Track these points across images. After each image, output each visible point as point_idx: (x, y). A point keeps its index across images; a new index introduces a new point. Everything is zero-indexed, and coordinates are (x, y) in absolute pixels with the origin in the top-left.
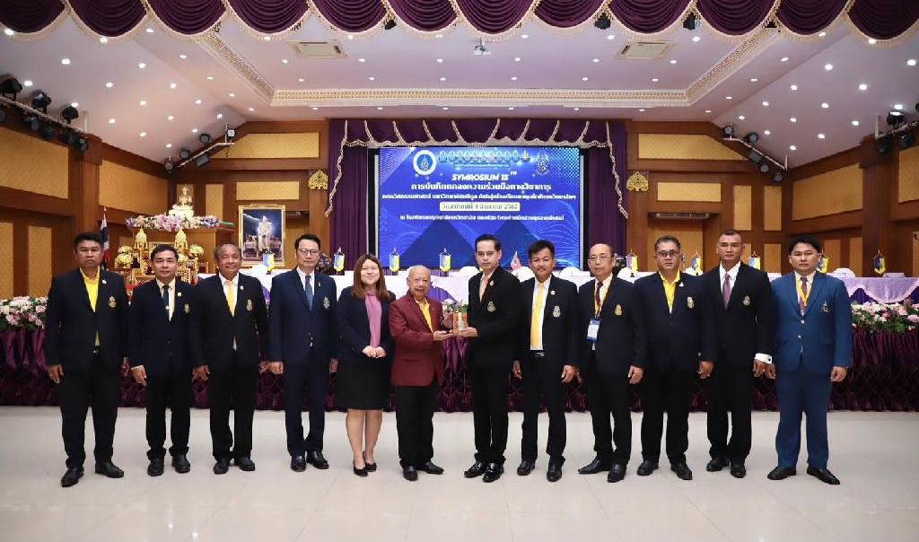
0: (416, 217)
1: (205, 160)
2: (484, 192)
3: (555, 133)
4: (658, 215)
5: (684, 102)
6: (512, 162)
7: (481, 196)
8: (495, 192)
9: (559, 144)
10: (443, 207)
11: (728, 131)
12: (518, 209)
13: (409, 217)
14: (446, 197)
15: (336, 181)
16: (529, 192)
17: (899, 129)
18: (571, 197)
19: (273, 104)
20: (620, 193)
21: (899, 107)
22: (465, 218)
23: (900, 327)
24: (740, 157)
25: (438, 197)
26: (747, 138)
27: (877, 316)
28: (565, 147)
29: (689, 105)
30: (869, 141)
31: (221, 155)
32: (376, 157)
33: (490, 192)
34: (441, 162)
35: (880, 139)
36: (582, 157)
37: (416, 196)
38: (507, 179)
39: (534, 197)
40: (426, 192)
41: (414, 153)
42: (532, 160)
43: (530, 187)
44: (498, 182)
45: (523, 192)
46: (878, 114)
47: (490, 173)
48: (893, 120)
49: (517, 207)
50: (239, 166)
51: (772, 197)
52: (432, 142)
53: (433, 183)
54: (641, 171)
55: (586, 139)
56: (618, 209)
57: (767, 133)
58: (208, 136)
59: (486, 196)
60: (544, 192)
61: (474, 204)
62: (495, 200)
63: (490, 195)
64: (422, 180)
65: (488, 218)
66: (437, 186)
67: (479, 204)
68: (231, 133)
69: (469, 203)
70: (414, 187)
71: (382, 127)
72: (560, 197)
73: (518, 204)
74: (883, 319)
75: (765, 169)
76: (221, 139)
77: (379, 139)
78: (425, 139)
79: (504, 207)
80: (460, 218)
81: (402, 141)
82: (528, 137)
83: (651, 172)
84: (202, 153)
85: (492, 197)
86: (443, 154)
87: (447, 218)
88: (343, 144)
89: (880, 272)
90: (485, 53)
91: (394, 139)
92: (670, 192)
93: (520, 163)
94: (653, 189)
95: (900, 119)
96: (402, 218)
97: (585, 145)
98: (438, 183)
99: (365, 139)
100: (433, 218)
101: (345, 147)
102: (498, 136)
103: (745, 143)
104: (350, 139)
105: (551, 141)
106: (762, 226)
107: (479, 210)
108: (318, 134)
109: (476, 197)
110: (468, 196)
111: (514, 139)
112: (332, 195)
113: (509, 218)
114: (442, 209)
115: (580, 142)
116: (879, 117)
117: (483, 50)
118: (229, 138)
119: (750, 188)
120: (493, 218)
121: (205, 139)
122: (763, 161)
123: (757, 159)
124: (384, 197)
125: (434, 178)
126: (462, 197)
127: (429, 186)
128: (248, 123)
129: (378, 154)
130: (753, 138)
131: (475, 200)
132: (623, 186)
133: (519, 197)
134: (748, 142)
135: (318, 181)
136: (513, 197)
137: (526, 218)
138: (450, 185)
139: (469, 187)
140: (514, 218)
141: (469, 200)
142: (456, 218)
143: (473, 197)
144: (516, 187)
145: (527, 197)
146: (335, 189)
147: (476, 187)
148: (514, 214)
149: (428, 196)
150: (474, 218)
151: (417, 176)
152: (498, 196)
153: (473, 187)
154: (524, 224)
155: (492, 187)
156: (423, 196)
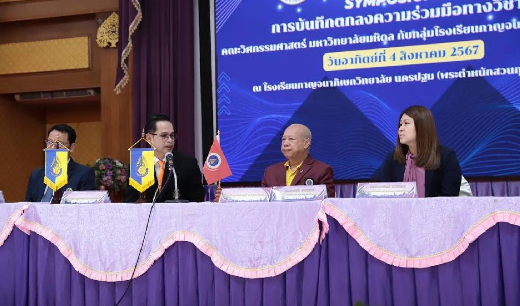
0: (282, 86)
2: (408, 26)
7: (402, 35)
8: (430, 23)
10: (330, 62)
12: (480, 55)
13: (268, 87)
14: (334, 42)
15: (132, 27)
22: (371, 81)
25: (318, 43)
33: (420, 25)
37: (279, 47)
40: (296, 36)
45: (490, 18)
49: (477, 50)
53: (310, 17)
59: (413, 34)
61: (390, 51)
62: (430, 41)
63: (420, 30)
65: (418, 77)
66: (321, 23)
67: (397, 50)
69: (379, 51)
70: (275, 29)
73: (480, 43)
79: (449, 52)
80: (363, 81)
85: (425, 34)
87: (337, 83)
96: (257, 89)
98: (320, 19)
100: (313, 85)
107: (398, 63)
109: (392, 37)
110: (376, 37)
112: (125, 53)
113: (462, 74)
114: (328, 67)
120: (427, 77)
124: (224, 52)
125: (309, 10)
126: (365, 39)
127: (303, 25)
131: (391, 44)
133: (482, 29)
135: (106, 34)
136: (469, 30)
137: (498, 72)
138: (342, 19)
139: (378, 18)
140: (471, 74)
141: (378, 45)
142: (352, 82)
143: (385, 38)
144: (475, 9)
145: (500, 27)
146: (130, 44)
147: (391, 19)
148: (471, 65)
149: (302, 45)
150: (389, 80)
151: (280, 7)
152: (438, 31)
153: (386, 17)
154: (494, 84)
155: (423, 14)
156: (293, 46)
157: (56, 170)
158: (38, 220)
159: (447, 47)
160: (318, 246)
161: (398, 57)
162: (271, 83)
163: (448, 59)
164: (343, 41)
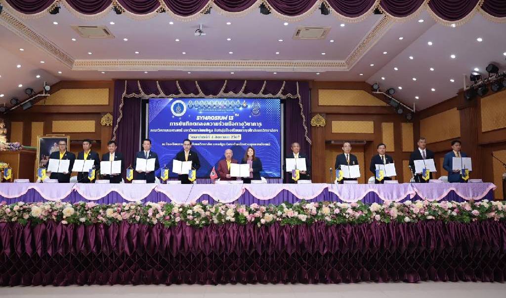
0: (173, 144)
1: (29, 105)
2: (218, 127)
3: (263, 88)
4: (333, 142)
5: (345, 68)
6: (236, 108)
7: (216, 130)
8: (225, 127)
9: (266, 96)
10: (191, 137)
11: (375, 87)
12: (240, 139)
14: (192, 130)
15: (119, 120)
16: (247, 128)
17: (478, 84)
18: (274, 131)
19: (73, 69)
20: (306, 128)
21: (477, 69)
22: (205, 145)
23: (467, 219)
24: (384, 104)
25: (187, 130)
26: (388, 92)
27: (450, 211)
28: (271, 98)
29: (348, 70)
30: (461, 92)
31: (41, 103)
32: (147, 104)
33: (221, 127)
34: (189, 108)
35: (468, 91)
36: (282, 105)
38: (232, 119)
39: (250, 130)
40: (179, 127)
41: (172, 102)
42: (249, 107)
43: (248, 124)
44: (228, 121)
45: (243, 127)
46: (464, 74)
47: (221, 115)
48: (474, 78)
49: (239, 137)
50: (55, 110)
51: (407, 130)
52: (182, 94)
53: (184, 121)
54: (321, 114)
55: (284, 93)
56: (305, 138)
57: (400, 88)
58: (32, 90)
59: (219, 130)
60: (257, 127)
61: (211, 135)
62: (225, 133)
63: (221, 129)
64: (177, 119)
65: (220, 144)
66: (187, 123)
67: (214, 135)
68: (48, 88)
69: (208, 135)
70: (171, 124)
71: (149, 84)
72: (267, 131)
73: (240, 135)
74: (454, 214)
75: (400, 111)
76: (41, 92)
77: (147, 93)
78: (178, 93)
79: (229, 137)
80: (202, 144)
81: (162, 94)
82: (245, 92)
83: (327, 114)
84: (27, 101)
85: (223, 131)
86: (191, 102)
88: (123, 96)
89: (466, 179)
90: (202, 34)
91: (157, 93)
92: (340, 127)
93: (241, 109)
94: (328, 126)
95: (478, 77)
96: (163, 144)
97: (284, 97)
98: (187, 122)
99: (138, 92)
101: (124, 97)
102: (226, 91)
103: (387, 95)
104: (128, 93)
105: (261, 94)
106: (402, 149)
107: (214, 139)
108: (108, 90)
109: (212, 131)
110: (207, 130)
111: (236, 93)
112: (115, 129)
113: (234, 144)
115: (279, 94)
116: (466, 76)
117: (200, 32)
118: (46, 92)
119: (392, 124)
120: (224, 145)
121: (29, 92)
122: (399, 106)
123: (395, 105)
124: (151, 130)
125: (184, 119)
126: (203, 130)
127: (180, 124)
128: (61, 81)
129: (148, 103)
130: (392, 92)
131: (212, 133)
132: (308, 123)
133: (240, 131)
134: (389, 94)
135: (106, 120)
136: (237, 130)
137: (245, 144)
138: (195, 123)
139: (208, 124)
140: (237, 144)
141: (208, 133)
142: (199, 144)
143: (210, 131)
144: (239, 124)
145: (246, 131)
146: (117, 126)
147: (212, 124)
148: (237, 142)
149: (181, 130)
150: (211, 144)
151: (173, 117)
152: (227, 130)
153: (210, 124)
154: (244, 148)
155: (222, 124)
156: (178, 130)
157: (164, 175)
158: (160, 188)
159: (230, 135)
160: (242, 195)
161: (214, 137)
162: (168, 143)
163: (230, 139)
164: (195, 130)
